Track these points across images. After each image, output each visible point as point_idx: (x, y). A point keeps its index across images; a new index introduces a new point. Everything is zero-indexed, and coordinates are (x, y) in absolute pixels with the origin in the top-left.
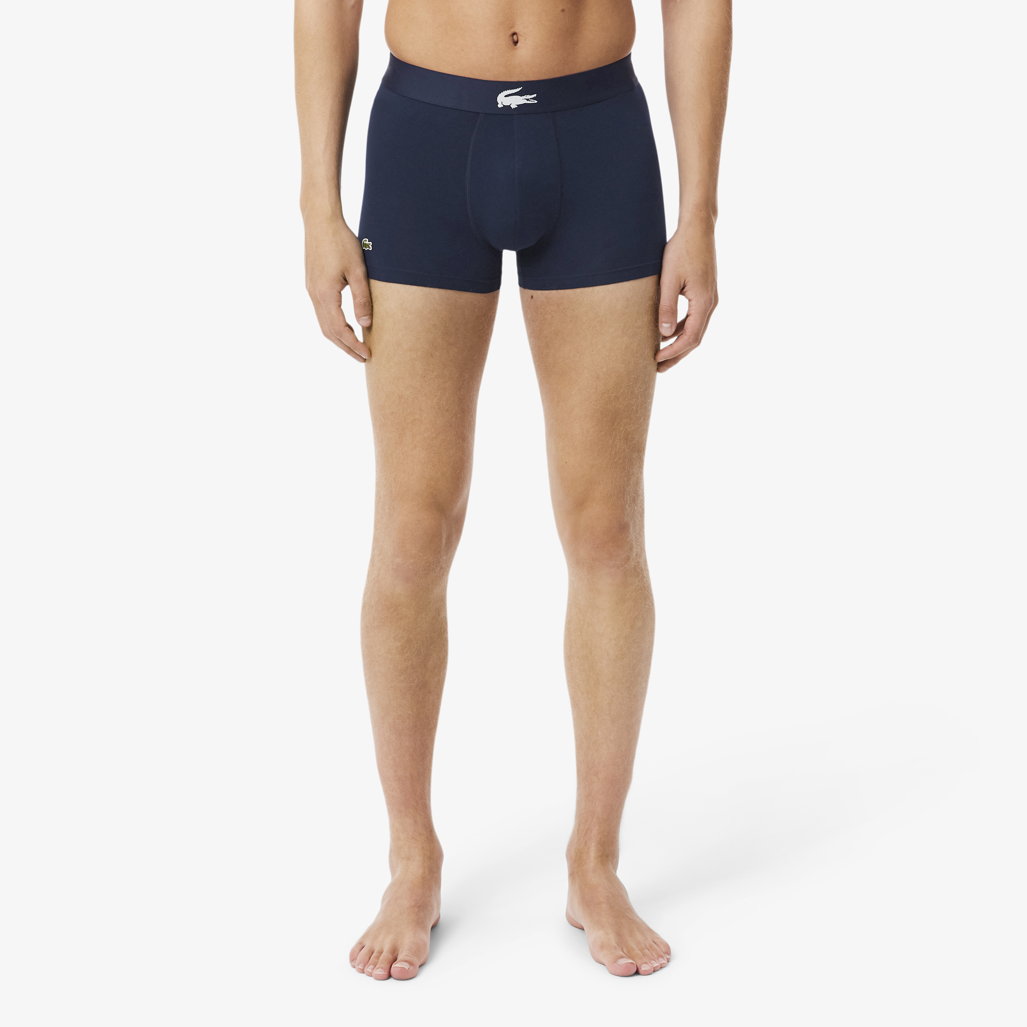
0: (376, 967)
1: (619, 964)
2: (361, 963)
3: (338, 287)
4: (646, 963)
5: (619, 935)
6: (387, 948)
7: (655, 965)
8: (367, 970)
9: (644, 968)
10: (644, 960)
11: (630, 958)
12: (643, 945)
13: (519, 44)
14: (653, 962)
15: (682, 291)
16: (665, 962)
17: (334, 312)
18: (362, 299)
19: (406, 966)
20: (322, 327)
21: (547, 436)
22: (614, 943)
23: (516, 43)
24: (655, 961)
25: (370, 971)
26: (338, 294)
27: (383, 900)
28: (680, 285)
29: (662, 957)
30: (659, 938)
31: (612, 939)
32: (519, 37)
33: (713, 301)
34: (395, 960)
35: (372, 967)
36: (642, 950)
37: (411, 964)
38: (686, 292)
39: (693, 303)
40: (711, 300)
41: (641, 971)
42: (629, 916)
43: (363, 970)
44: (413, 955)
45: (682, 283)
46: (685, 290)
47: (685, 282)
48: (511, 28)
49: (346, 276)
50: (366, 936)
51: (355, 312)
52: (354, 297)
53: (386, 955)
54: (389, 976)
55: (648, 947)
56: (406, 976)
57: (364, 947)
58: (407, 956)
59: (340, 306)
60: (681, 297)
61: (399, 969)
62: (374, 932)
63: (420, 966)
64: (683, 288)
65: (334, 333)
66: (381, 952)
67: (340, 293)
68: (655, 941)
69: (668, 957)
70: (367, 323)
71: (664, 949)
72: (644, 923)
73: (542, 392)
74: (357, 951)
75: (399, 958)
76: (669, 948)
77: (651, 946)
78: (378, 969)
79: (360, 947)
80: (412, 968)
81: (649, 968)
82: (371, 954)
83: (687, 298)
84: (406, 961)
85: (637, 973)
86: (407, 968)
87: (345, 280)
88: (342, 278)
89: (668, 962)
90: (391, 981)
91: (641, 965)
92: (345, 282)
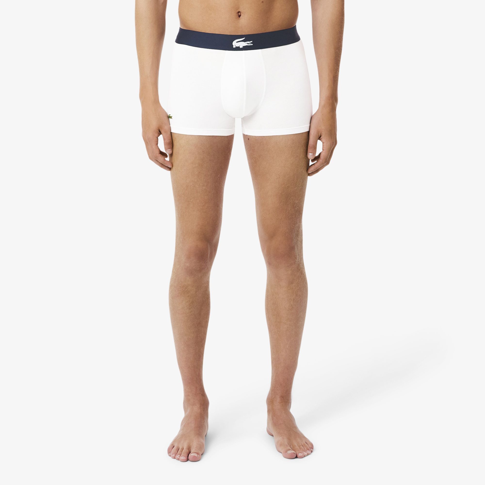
0: (181, 456)
1: (288, 453)
2: (173, 454)
3: (156, 135)
4: (301, 453)
5: (289, 439)
6: (185, 447)
7: (305, 454)
8: (177, 457)
9: (300, 455)
10: (300, 451)
11: (294, 450)
12: (300, 444)
13: (241, 17)
14: (304, 452)
15: (319, 138)
16: (310, 452)
17: (154, 147)
18: (168, 141)
19: (196, 455)
20: (149, 154)
21: (256, 205)
22: (287, 444)
23: (240, 16)
24: (305, 451)
25: (178, 457)
26: (156, 138)
27: (182, 424)
28: (319, 136)
29: (309, 450)
30: (308, 441)
31: (286, 441)
32: (241, 14)
33: (334, 143)
34: (190, 452)
35: (179, 455)
36: (299, 447)
37: (198, 454)
38: (321, 139)
39: (325, 144)
40: (333, 143)
41: (298, 456)
42: (295, 431)
43: (175, 457)
44: (198, 450)
45: (320, 134)
46: (321, 138)
47: (321, 134)
48: (237, 9)
49: (160, 129)
50: (175, 441)
51: (165, 147)
52: (164, 139)
53: (185, 450)
54: (188, 460)
55: (303, 445)
56: (196, 460)
57: (174, 447)
58: (195, 450)
59: (157, 144)
60: (319, 141)
61: (193, 456)
62: (178, 439)
63: (202, 455)
64: (320, 137)
65: (154, 157)
66: (183, 449)
67: (157, 138)
68: (307, 442)
69: (312, 450)
70: (170, 152)
71: (310, 446)
72: (302, 434)
73: (254, 184)
74: (171, 448)
75: (192, 451)
76: (313, 446)
77: (304, 444)
78: (182, 456)
79: (172, 446)
80: (198, 456)
81: (302, 455)
82: (178, 450)
83: (322, 141)
84: (195, 453)
85: (296, 457)
86: (196, 456)
87: (160, 132)
88: (158, 131)
89: (312, 452)
90: (189, 462)
91: (298, 454)
92: (160, 133)
